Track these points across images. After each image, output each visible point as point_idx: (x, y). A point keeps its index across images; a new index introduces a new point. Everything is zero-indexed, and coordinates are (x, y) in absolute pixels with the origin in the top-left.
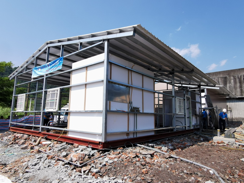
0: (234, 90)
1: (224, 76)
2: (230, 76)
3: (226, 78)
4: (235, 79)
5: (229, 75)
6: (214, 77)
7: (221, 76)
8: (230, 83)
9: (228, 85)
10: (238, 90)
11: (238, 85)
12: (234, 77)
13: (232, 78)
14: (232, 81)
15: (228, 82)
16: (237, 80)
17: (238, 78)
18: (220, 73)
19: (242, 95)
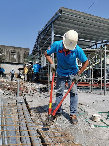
1: (2, 48)
2: (5, 49)
11: (8, 55)
13: (6, 50)
14: (6, 52)
16: (8, 52)
17: (9, 51)
19: (9, 61)
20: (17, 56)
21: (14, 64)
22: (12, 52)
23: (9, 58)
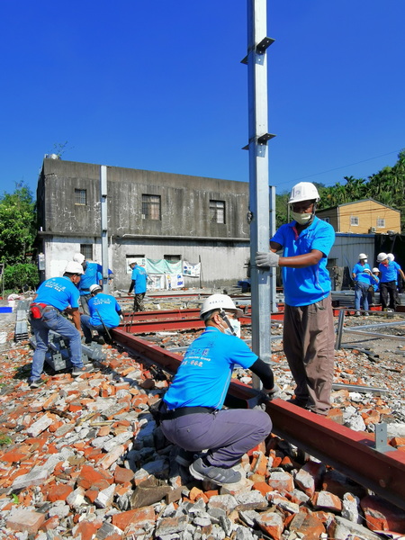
0: (194, 221)
1: (178, 187)
2: (188, 190)
3: (181, 191)
4: (196, 198)
5: (186, 185)
6: (158, 183)
7: (173, 185)
8: (188, 205)
9: (184, 209)
10: (201, 222)
11: (201, 211)
12: (195, 192)
13: (192, 194)
14: (192, 201)
15: (185, 202)
16: (200, 201)
17: (202, 196)
18: (170, 176)
19: (205, 234)
20: (229, 212)
21: (219, 244)
22: (211, 201)
23: (205, 223)
